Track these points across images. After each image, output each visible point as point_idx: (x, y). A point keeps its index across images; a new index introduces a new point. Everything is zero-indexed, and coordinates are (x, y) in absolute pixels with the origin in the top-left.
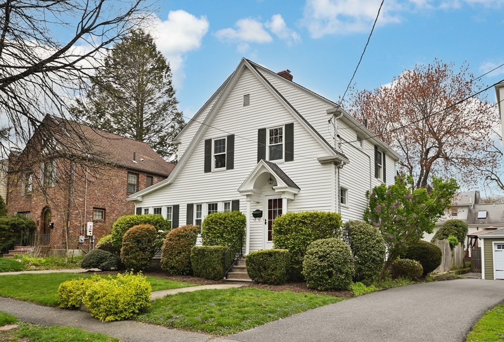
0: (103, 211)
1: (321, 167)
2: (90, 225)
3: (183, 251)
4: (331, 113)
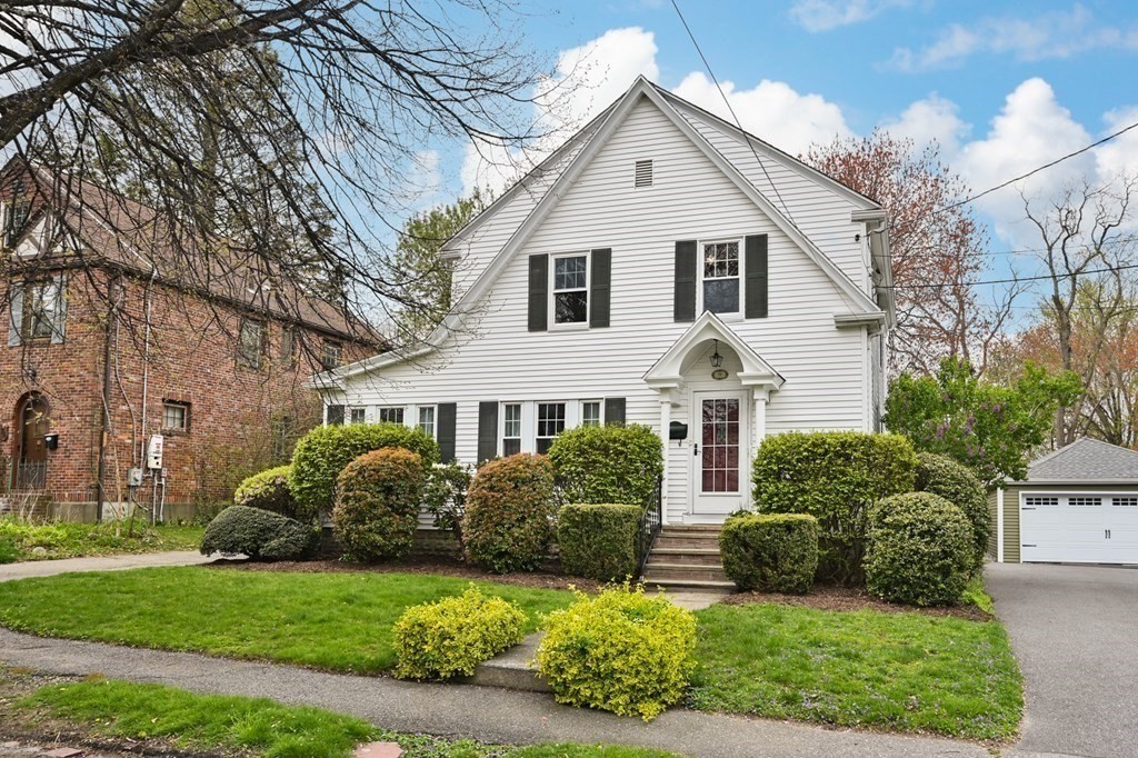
0: (185, 407)
1: (837, 334)
2: (156, 441)
3: (529, 516)
4: (862, 221)
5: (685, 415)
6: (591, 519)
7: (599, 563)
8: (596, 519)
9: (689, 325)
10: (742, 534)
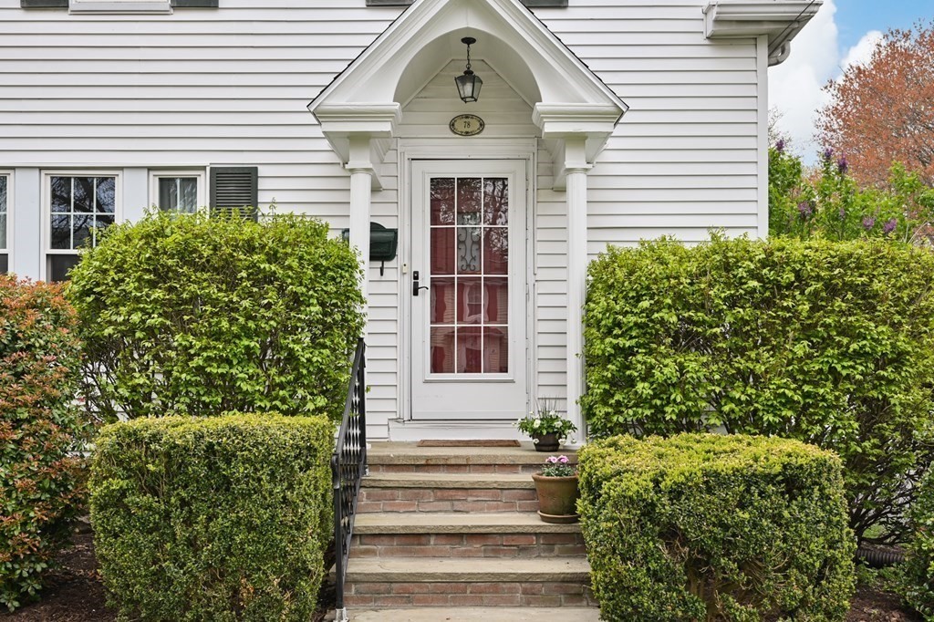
5: (391, 210)
6: (197, 468)
7: (221, 592)
8: (211, 466)
9: (392, 14)
10: (666, 507)
